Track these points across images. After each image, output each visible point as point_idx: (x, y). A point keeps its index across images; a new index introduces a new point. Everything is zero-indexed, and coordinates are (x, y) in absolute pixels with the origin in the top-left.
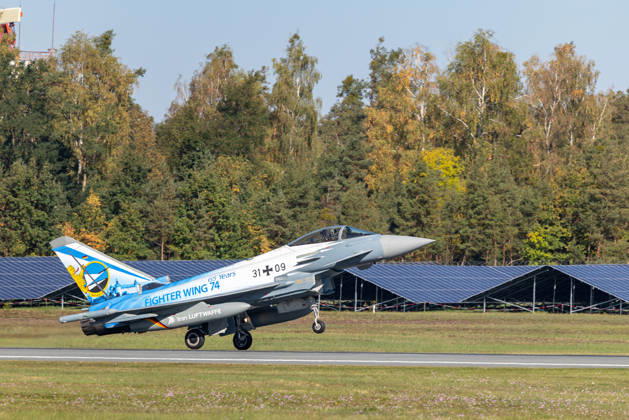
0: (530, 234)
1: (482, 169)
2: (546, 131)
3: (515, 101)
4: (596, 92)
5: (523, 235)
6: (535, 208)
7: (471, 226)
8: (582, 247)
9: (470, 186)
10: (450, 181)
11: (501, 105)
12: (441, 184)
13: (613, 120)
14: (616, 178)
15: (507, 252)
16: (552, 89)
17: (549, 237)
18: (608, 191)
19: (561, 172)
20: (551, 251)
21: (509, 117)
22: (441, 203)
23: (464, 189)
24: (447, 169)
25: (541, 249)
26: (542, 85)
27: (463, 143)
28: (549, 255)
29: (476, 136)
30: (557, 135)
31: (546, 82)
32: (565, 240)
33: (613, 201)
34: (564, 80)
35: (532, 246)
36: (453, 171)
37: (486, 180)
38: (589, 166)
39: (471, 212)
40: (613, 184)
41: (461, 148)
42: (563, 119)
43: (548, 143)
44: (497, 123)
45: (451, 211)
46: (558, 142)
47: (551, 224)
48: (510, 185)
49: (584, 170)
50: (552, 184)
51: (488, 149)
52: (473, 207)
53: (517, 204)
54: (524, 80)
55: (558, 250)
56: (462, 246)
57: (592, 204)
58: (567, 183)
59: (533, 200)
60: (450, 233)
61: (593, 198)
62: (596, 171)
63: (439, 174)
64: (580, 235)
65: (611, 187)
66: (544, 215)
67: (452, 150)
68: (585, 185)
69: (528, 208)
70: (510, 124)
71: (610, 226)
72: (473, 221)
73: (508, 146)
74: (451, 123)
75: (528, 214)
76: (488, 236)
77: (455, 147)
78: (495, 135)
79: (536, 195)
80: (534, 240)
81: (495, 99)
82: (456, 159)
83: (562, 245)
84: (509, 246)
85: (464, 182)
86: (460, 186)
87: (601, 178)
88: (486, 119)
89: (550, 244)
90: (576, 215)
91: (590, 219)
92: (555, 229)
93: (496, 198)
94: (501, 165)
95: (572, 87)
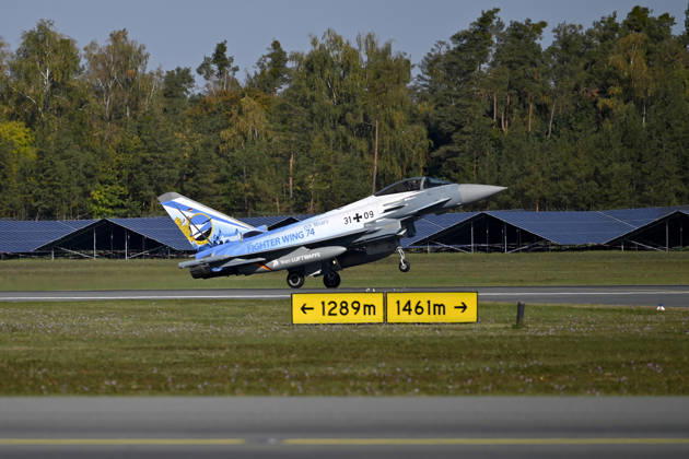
0: (92, 193)
1: (49, 138)
2: (106, 105)
3: (75, 79)
4: (147, 72)
5: (87, 194)
6: (96, 171)
7: (42, 187)
8: (137, 203)
9: (40, 153)
10: (23, 149)
11: (63, 83)
12: (15, 152)
13: (165, 95)
14: (164, 143)
15: (74, 208)
16: (108, 69)
17: (109, 196)
18: (157, 155)
19: (117, 140)
20: (112, 207)
21: (71, 94)
22: (15, 168)
23: (35, 155)
24: (20, 139)
25: (103, 205)
26: (100, 67)
27: (33, 117)
28: (110, 210)
29: (44, 110)
30: (115, 109)
31: (104, 64)
32: (122, 197)
33: (163, 163)
34: (119, 62)
35: (95, 202)
36: (25, 141)
37: (53, 148)
38: (139, 134)
39: (41, 175)
40: (161, 149)
41: (30, 122)
42: (119, 95)
43: (107, 115)
44: (62, 99)
45: (24, 174)
46: (117, 115)
47: (111, 184)
48: (74, 151)
49: (136, 137)
50: (111, 151)
51: (56, 123)
52: (44, 171)
53: (80, 167)
54: (83, 62)
55: (118, 206)
56: (35, 204)
57: (144, 166)
58: (121, 149)
59: (94, 164)
60: (24, 193)
61: (144, 161)
62: (146, 137)
63: (12, 143)
64: (135, 192)
65: (160, 151)
66: (104, 177)
67: (23, 124)
68: (138, 150)
69: (89, 170)
70: (71, 100)
71: (160, 185)
72: (43, 183)
73: (71, 118)
74: (21, 100)
75: (89, 176)
76: (58, 195)
77: (26, 121)
78: (60, 109)
79: (95, 160)
80: (96, 197)
81: (58, 78)
82: (28, 130)
83: (121, 201)
84: (75, 203)
85: (35, 149)
86: (32, 154)
87: (151, 144)
88: (50, 95)
89: (110, 201)
90: (131, 175)
91: (143, 179)
92: (114, 188)
93: (62, 163)
94: (65, 135)
95: (126, 67)
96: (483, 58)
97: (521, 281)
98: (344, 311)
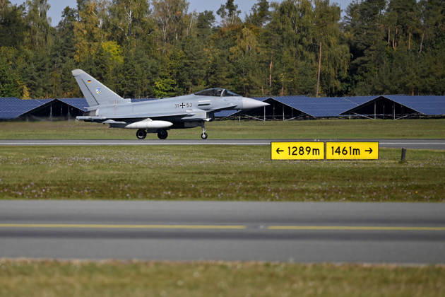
0: (156, 83)
1: (131, 51)
2: (164, 33)
3: (146, 17)
4: (188, 13)
5: (152, 84)
6: (158, 70)
7: (127, 79)
8: (181, 89)
9: (125, 60)
10: (115, 58)
11: (139, 19)
12: (111, 59)
13: (198, 27)
14: (197, 54)
15: (145, 92)
16: (165, 11)
17: (165, 85)
18: (193, 61)
19: (170, 52)
20: (167, 91)
21: (144, 25)
22: (111, 68)
23: (122, 61)
24: (114, 51)
25: (161, 90)
26: (161, 10)
27: (122, 39)
28: (165, 93)
29: (128, 35)
30: (169, 35)
31: (163, 9)
32: (173, 86)
33: (196, 66)
34: (172, 7)
35: (157, 88)
36: (117, 52)
37: (133, 56)
38: (183, 49)
39: (126, 72)
40: (195, 57)
41: (120, 41)
42: (172, 27)
43: (165, 38)
44: (139, 29)
45: (117, 72)
46: (170, 37)
47: (166, 78)
48: (145, 58)
49: (181, 51)
50: (166, 59)
51: (135, 42)
52: (128, 70)
53: (149, 68)
54: (151, 7)
55: (170, 91)
56: (123, 89)
57: (186, 68)
58: (173, 57)
59: (156, 66)
60: (116, 83)
61: (186, 65)
62: (187, 51)
63: (109, 54)
64: (180, 82)
65: (195, 59)
66: (162, 74)
67: (116, 42)
68: (182, 58)
69: (154, 70)
70: (144, 29)
71: (195, 78)
72: (127, 77)
73: (144, 39)
74: (115, 28)
75: (154, 73)
76: (135, 84)
77: (118, 41)
78: (137, 34)
79: (158, 64)
80: (158, 86)
81: (137, 16)
82: (119, 46)
83: (172, 88)
84: (145, 89)
85: (123, 58)
86: (121, 60)
87: (190, 55)
88: (132, 26)
89: (166, 88)
90: (178, 73)
91: (185, 75)
92: (169, 80)
93: (138, 66)
94: (141, 49)
95: (176, 10)
96: (382, 6)
97: (403, 136)
98: (301, 152)
